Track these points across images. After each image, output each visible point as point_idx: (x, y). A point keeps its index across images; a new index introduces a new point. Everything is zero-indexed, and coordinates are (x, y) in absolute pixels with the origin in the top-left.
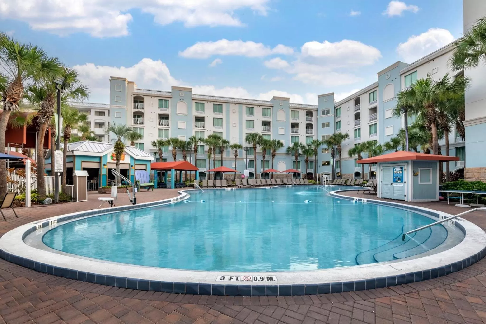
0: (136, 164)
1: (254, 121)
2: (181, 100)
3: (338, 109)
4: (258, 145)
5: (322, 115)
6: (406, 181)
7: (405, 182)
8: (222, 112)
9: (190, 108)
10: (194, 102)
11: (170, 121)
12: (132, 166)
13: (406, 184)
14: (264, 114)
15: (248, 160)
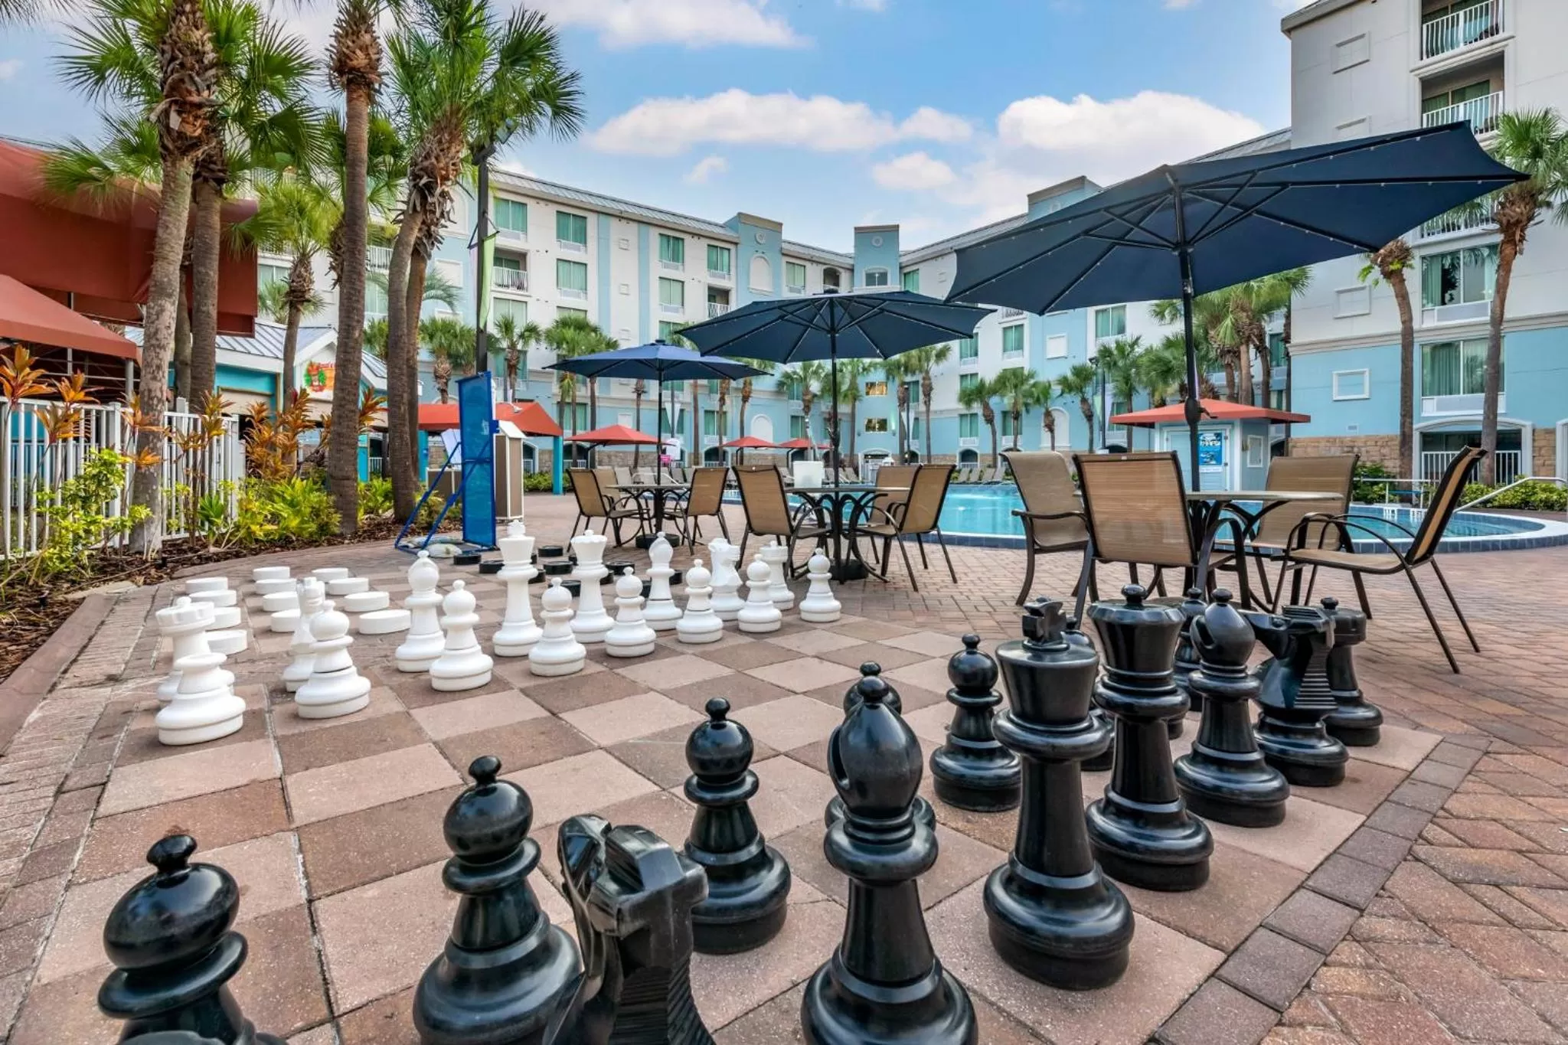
1: (683, 282)
3: (909, 273)
5: (867, 285)
6: (1228, 461)
7: (1226, 464)
8: (584, 242)
13: (1228, 468)
14: (713, 265)
15: (677, 407)
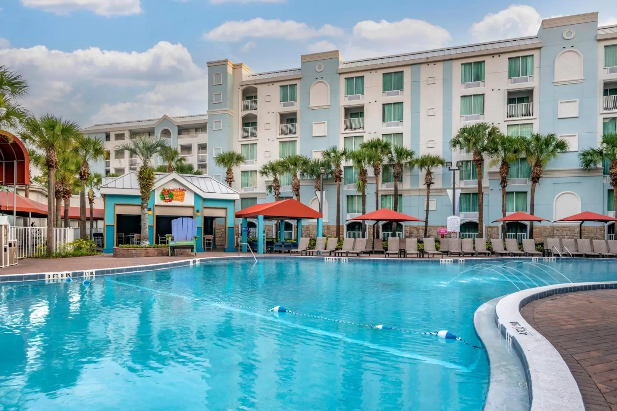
0: (204, 208)
1: (483, 95)
2: (319, 78)
4: (485, 155)
8: (402, 88)
9: (334, 93)
10: (343, 77)
11: (298, 126)
12: (198, 211)
14: (513, 74)
15: (458, 192)
